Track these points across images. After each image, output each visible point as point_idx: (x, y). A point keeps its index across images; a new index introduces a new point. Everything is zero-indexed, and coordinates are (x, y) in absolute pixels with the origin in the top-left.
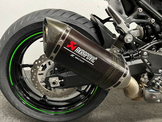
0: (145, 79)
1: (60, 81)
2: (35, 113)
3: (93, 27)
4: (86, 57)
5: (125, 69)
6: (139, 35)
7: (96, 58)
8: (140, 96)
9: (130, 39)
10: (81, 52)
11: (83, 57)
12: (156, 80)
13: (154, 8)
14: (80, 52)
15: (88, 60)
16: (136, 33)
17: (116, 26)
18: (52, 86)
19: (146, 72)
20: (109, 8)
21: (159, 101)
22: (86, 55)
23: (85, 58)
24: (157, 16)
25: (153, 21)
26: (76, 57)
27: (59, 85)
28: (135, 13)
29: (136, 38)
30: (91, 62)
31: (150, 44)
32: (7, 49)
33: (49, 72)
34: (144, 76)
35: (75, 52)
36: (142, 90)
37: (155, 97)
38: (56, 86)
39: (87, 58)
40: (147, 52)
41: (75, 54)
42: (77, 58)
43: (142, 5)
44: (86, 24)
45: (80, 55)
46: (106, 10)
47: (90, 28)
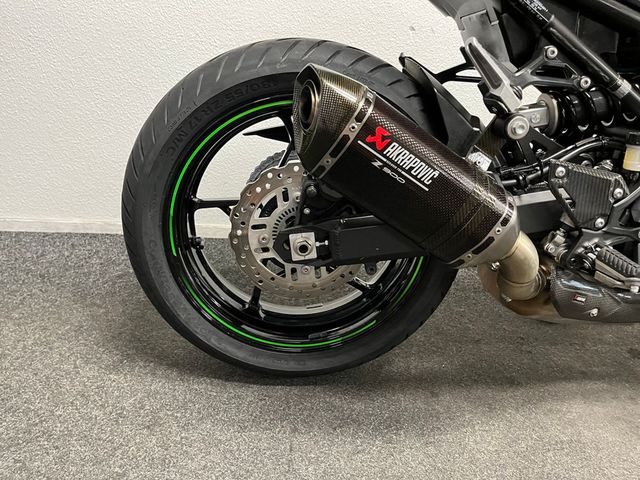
0: (557, 245)
1: (318, 244)
2: (231, 343)
3: (414, 95)
4: (412, 168)
5: (507, 208)
6: (545, 123)
7: (437, 174)
8: (542, 300)
9: (522, 127)
10: (400, 157)
11: (404, 170)
12: (586, 248)
13: (589, 47)
14: (398, 155)
15: (415, 177)
16: (538, 116)
17: (488, 94)
18: (296, 257)
19: (562, 225)
20: (470, 45)
21: (595, 312)
22: (411, 165)
23: (409, 171)
24: (596, 68)
25: (587, 82)
26: (385, 169)
27: (316, 256)
28: (537, 62)
29: (537, 129)
30: (423, 183)
31: (576, 148)
32: (173, 148)
33: (283, 221)
34: (554, 236)
35: (385, 156)
36: (549, 281)
37: (584, 300)
38: (307, 258)
39: (412, 172)
40: (564, 167)
41: (385, 160)
42: (389, 171)
43: (557, 37)
44: (395, 86)
45: (396, 164)
46: (463, 50)
47: (409, 97)
